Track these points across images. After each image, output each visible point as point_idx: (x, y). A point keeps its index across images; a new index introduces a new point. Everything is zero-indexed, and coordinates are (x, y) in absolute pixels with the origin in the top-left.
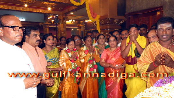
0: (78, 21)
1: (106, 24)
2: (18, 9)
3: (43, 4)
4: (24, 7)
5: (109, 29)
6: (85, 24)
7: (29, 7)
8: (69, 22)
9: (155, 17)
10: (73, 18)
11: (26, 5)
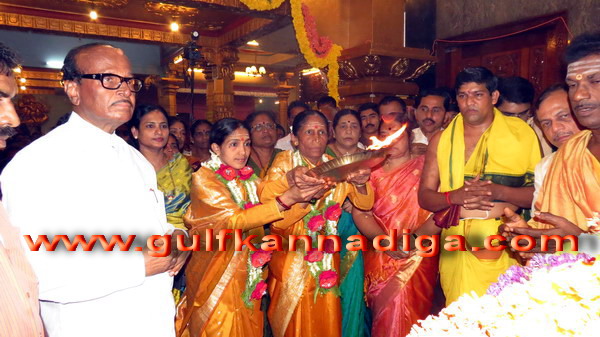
0: (278, 73)
1: (362, 76)
2: (67, 28)
3: (153, 11)
4: (87, 20)
5: (372, 96)
6: (301, 81)
7: (102, 21)
8: (248, 75)
9: (538, 51)
10: (260, 60)
11: (94, 15)
